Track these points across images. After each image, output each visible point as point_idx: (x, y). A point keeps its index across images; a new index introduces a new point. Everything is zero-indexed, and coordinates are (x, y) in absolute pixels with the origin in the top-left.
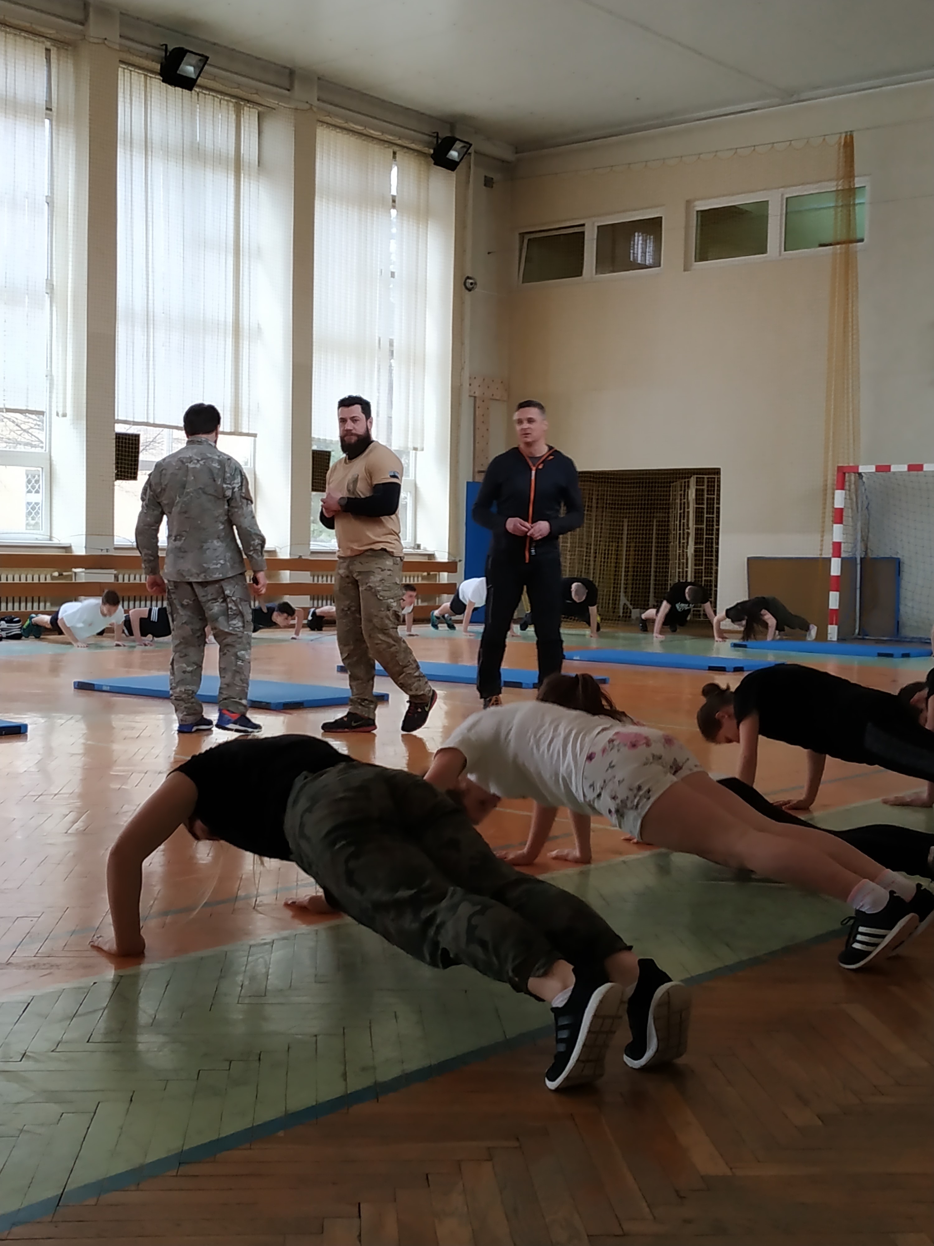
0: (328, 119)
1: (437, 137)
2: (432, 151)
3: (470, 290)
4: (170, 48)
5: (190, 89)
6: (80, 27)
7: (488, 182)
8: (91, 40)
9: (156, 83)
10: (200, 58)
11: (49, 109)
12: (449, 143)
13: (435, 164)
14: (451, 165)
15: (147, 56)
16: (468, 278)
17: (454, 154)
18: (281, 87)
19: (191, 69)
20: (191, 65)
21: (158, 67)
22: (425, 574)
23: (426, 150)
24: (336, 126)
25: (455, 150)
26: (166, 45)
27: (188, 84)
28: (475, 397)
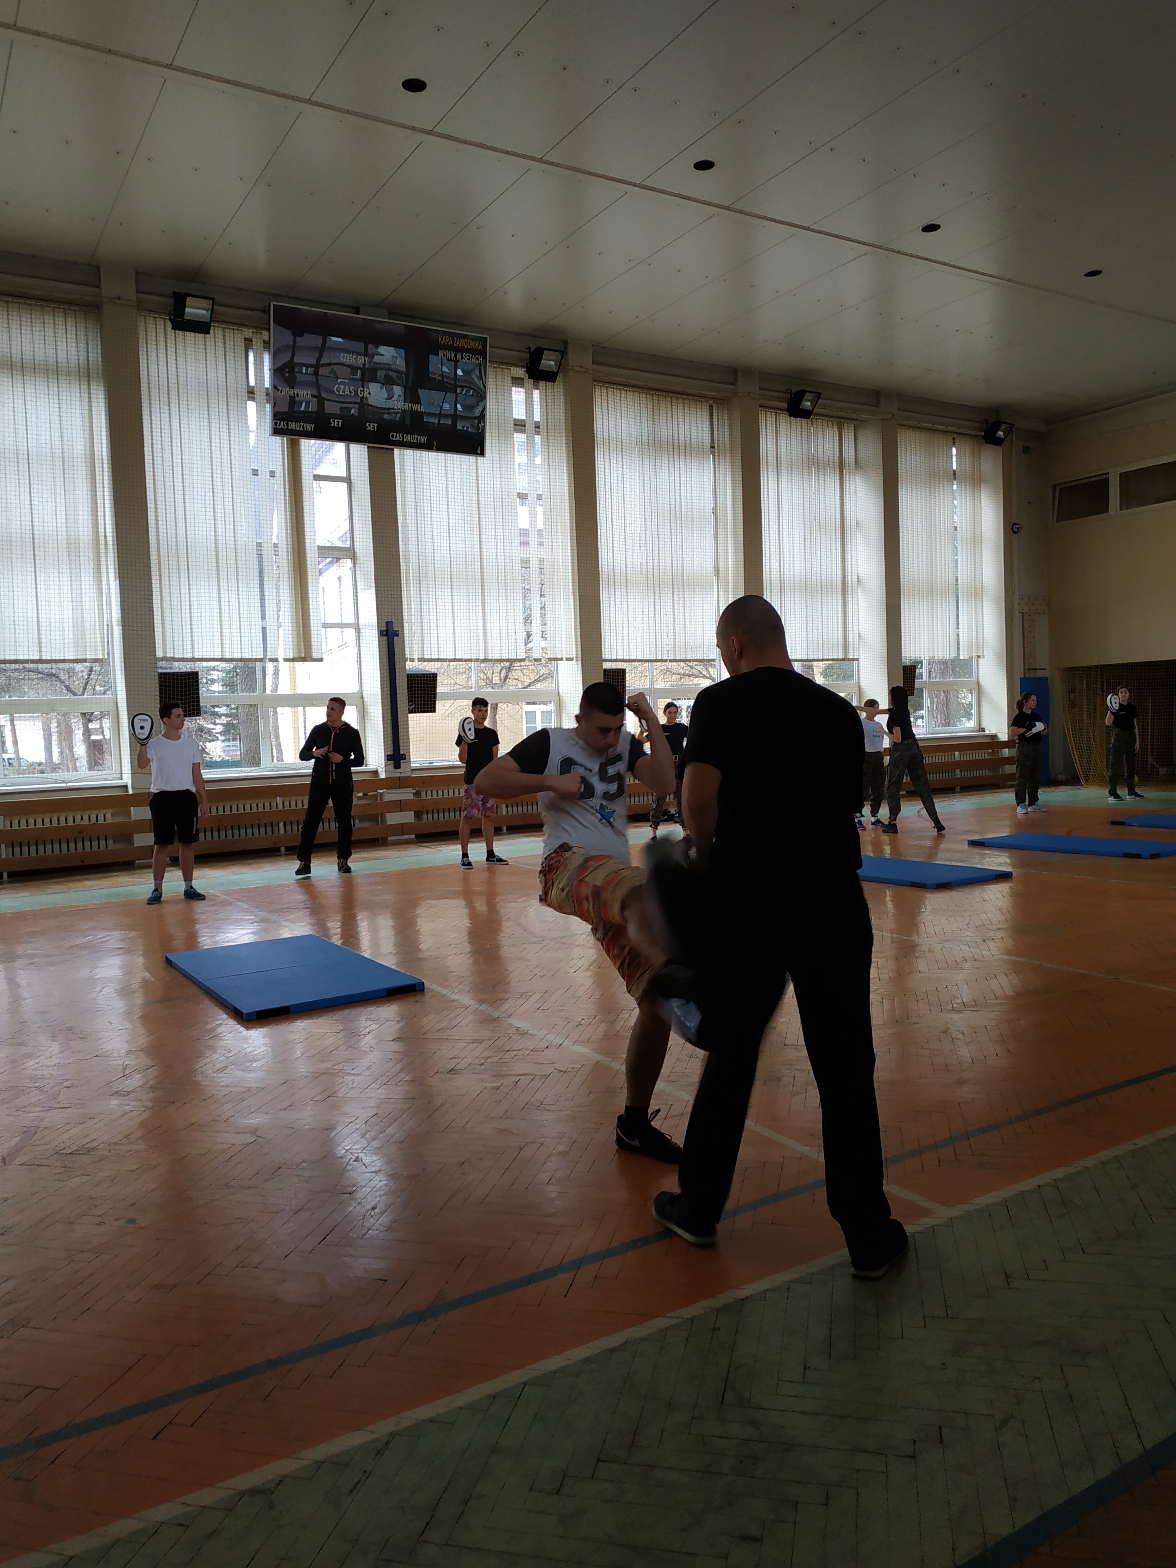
0: (905, 423)
1: (987, 423)
2: (983, 434)
3: (1016, 533)
4: (794, 391)
5: (808, 418)
6: (732, 387)
7: (1026, 450)
8: (741, 395)
9: (784, 418)
10: (814, 394)
11: (713, 447)
12: (997, 426)
13: (987, 443)
14: (998, 442)
15: (779, 400)
16: (1015, 524)
17: (1000, 433)
18: (871, 406)
19: (809, 403)
20: (808, 401)
21: (785, 406)
22: (990, 751)
23: (979, 433)
24: (910, 427)
25: (1002, 431)
26: (791, 390)
27: (806, 414)
28: (1023, 613)
